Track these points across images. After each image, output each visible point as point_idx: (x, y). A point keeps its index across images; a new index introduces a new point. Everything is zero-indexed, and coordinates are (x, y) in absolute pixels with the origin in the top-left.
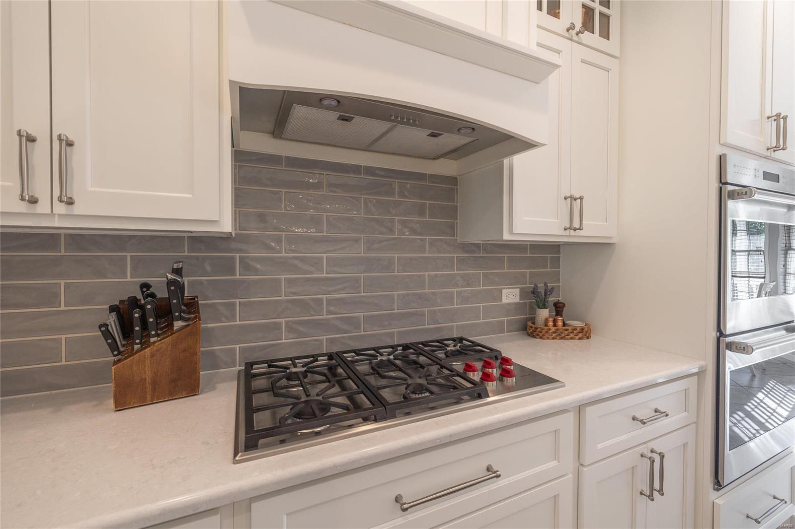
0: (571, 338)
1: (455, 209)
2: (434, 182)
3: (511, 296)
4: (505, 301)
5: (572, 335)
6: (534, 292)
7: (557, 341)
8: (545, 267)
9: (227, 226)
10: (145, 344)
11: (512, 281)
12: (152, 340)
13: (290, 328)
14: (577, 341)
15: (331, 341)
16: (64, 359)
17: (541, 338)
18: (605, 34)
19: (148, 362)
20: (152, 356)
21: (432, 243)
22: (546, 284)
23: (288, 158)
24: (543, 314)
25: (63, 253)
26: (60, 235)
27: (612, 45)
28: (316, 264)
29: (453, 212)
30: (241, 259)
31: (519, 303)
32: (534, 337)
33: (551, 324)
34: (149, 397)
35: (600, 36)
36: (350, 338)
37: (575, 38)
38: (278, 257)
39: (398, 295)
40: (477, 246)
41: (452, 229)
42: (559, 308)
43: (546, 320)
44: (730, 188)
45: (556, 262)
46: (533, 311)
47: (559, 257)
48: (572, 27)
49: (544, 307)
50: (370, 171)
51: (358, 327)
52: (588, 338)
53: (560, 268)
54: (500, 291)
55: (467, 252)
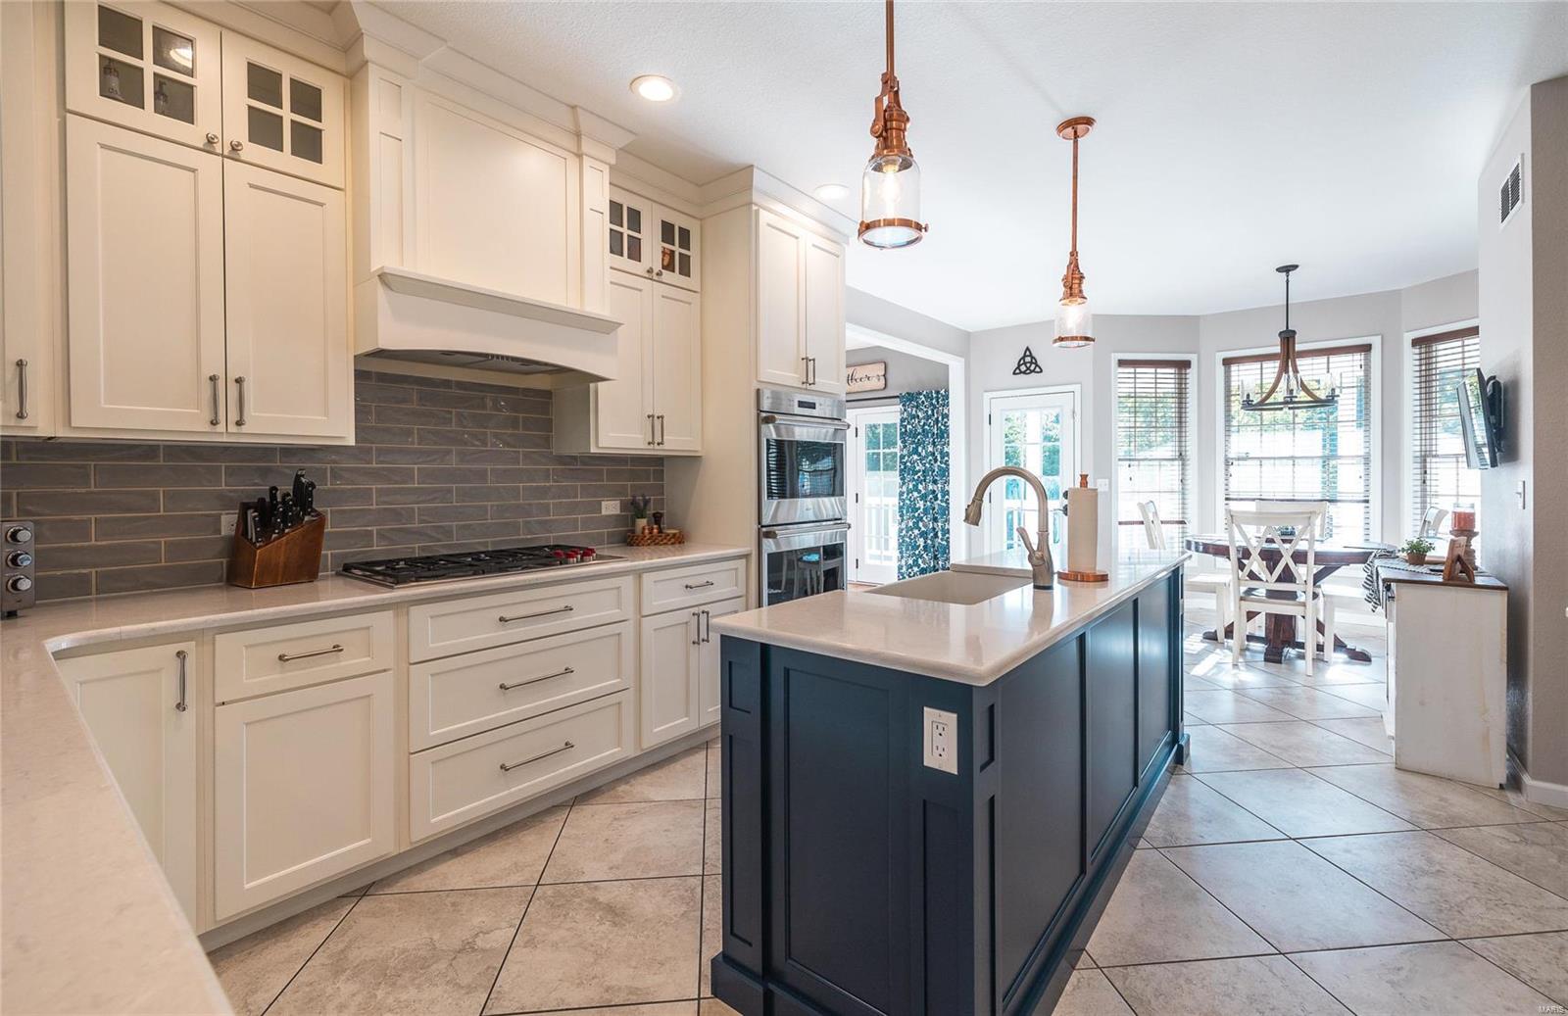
0: (665, 544)
1: (550, 421)
2: (526, 396)
3: (610, 507)
4: (604, 512)
5: (665, 541)
6: (633, 503)
7: (653, 547)
8: (648, 479)
9: (351, 441)
10: (282, 534)
11: (613, 494)
12: (287, 531)
13: (381, 535)
14: (670, 547)
15: (422, 549)
16: (163, 560)
17: (638, 545)
18: (685, 271)
19: (283, 549)
20: (287, 543)
21: (526, 455)
22: (643, 496)
23: (377, 373)
24: (642, 523)
25: (162, 463)
26: (159, 446)
27: (692, 282)
28: (408, 475)
29: (548, 425)
30: (332, 469)
31: (618, 515)
32: (632, 545)
33: (647, 531)
34: (280, 579)
35: (680, 273)
36: (443, 546)
37: (655, 278)
38: (369, 468)
39: (492, 506)
40: (574, 458)
41: (547, 441)
42: (657, 518)
43: (644, 529)
44: (764, 415)
45: (660, 475)
46: (634, 524)
47: (663, 470)
48: (650, 271)
49: (642, 517)
50: (460, 385)
51: (450, 537)
52: (680, 543)
53: (663, 480)
54: (599, 503)
55: (560, 464)
